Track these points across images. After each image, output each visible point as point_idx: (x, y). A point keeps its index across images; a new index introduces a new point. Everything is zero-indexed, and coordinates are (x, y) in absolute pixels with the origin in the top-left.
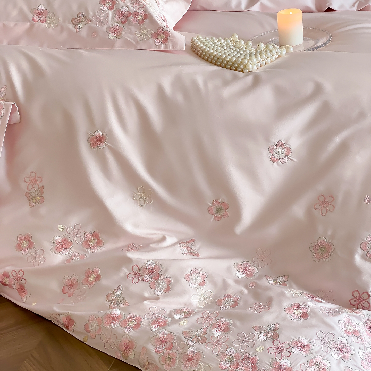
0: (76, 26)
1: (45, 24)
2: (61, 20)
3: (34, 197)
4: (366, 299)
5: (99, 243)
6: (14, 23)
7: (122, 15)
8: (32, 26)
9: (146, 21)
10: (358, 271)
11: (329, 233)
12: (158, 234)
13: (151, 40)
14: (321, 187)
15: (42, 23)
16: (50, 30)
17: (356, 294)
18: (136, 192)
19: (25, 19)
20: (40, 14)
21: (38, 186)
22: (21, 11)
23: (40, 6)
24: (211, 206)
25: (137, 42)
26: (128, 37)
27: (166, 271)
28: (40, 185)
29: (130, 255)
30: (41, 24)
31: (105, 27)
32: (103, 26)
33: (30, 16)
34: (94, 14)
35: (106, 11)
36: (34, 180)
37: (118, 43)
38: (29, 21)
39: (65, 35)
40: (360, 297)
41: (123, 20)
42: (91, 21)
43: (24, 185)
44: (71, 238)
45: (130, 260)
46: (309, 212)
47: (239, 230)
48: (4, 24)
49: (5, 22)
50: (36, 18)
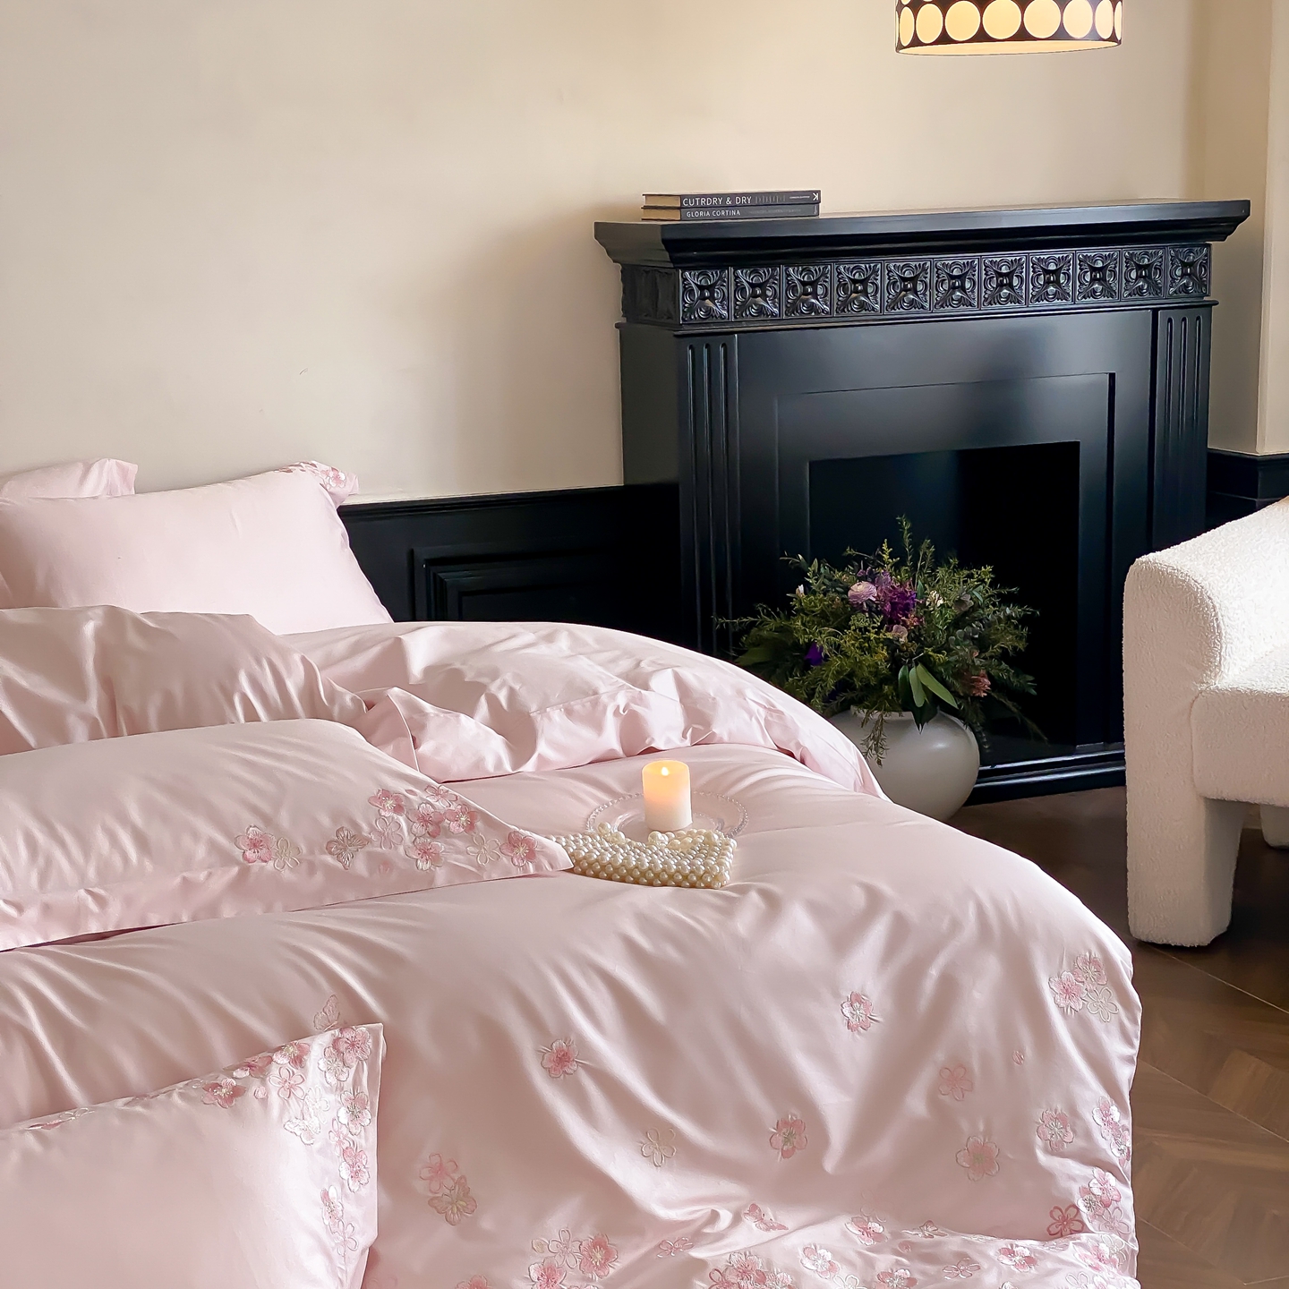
0: (338, 857)
1: (271, 863)
2: (304, 850)
3: (452, 1203)
4: (1075, 1216)
5: (608, 1257)
6: (206, 872)
7: (424, 820)
8: (244, 872)
9: (479, 824)
10: (1048, 1175)
11: (981, 1127)
12: (704, 1210)
13: (505, 860)
14: (940, 1056)
15: (266, 862)
16: (286, 874)
17: (1057, 1214)
18: (643, 1141)
19: (227, 859)
20: (255, 846)
21: (453, 1180)
22: (213, 846)
23: (251, 829)
24: (775, 1134)
25: (479, 867)
26: (458, 860)
27: (769, 1263)
28: (456, 1176)
29: (697, 1253)
30: (264, 864)
31: (401, 849)
32: (396, 848)
33: (238, 853)
34: (373, 829)
35: (393, 818)
36: (438, 1171)
37: (441, 875)
38: (238, 863)
39: (319, 877)
40: (1064, 1216)
41: (431, 828)
42: (369, 841)
43: (420, 1186)
44: (558, 1261)
45: (701, 1264)
46: (933, 1101)
47: (830, 1164)
48: (184, 879)
49: (185, 874)
50: (250, 854)
